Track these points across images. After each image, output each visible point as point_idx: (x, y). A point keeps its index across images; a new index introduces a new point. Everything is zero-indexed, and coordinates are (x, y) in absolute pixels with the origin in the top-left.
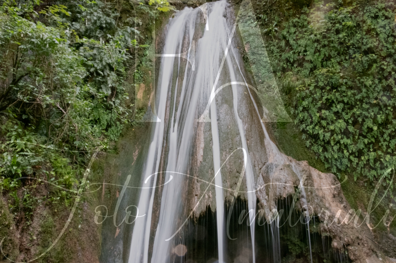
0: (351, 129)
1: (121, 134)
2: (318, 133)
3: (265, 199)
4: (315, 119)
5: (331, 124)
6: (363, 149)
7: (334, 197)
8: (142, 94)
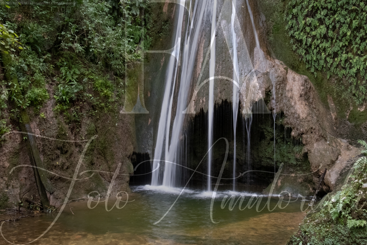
0: (330, 33)
2: (302, 39)
4: (301, 26)
5: (314, 30)
6: (338, 51)
7: (301, 96)
8: (167, 7)
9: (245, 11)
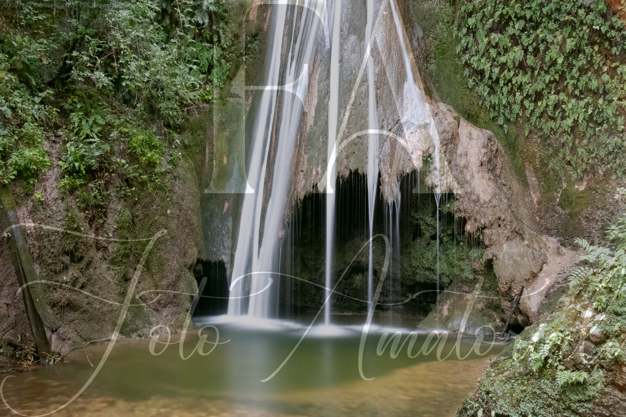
0: (530, 60)
1: (227, 76)
2: (483, 69)
3: (388, 174)
4: (482, 47)
5: (502, 54)
6: (543, 89)
7: (482, 165)
8: (256, 12)
9: (388, 20)
